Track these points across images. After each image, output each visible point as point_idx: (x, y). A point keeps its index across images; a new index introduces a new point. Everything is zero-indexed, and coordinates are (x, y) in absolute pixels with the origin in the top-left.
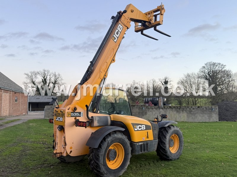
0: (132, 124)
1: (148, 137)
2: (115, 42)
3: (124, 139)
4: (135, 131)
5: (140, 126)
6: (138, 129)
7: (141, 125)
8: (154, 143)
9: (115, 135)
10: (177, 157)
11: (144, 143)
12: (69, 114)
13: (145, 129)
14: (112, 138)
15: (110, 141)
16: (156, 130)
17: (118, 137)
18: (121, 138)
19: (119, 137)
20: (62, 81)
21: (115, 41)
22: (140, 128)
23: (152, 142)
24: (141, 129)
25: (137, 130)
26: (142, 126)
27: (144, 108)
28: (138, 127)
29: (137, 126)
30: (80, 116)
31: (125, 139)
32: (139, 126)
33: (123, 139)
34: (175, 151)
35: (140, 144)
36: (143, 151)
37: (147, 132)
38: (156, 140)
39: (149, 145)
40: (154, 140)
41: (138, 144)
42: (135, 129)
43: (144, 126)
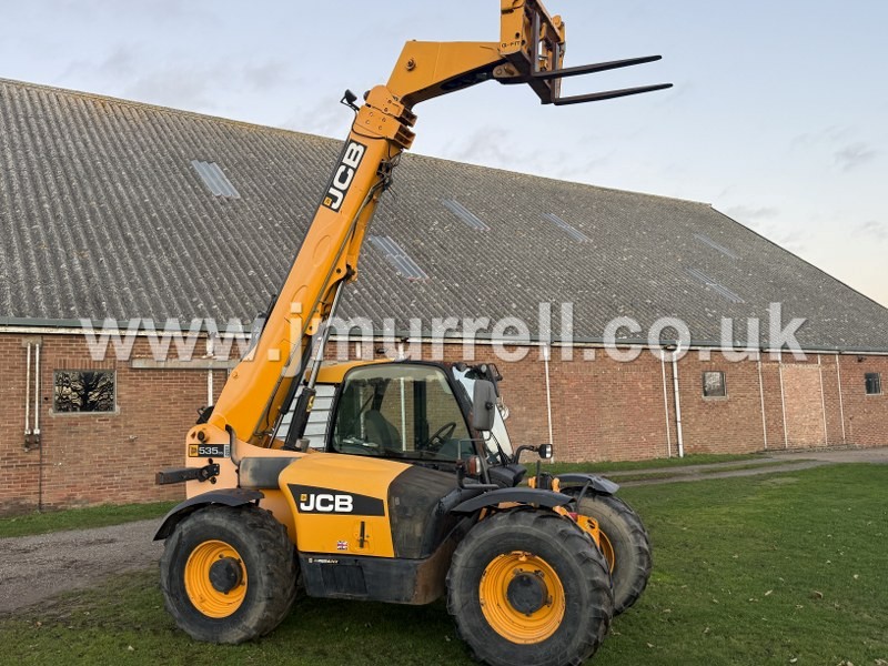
0: (292, 487)
1: (362, 543)
2: (337, 210)
3: (234, 531)
4: (300, 511)
5: (330, 498)
6: (315, 508)
7: (334, 493)
8: (394, 571)
9: (206, 517)
11: (345, 561)
12: (194, 451)
13: (350, 509)
14: (193, 523)
15: (186, 530)
16: (411, 519)
17: (214, 523)
21: (335, 206)
22: (325, 503)
23: (390, 565)
24: (330, 508)
25: (310, 508)
26: (338, 497)
28: (315, 501)
29: (312, 496)
30: (222, 456)
32: (320, 497)
33: (231, 533)
35: (320, 560)
36: (343, 590)
37: (363, 524)
38: (410, 562)
39: (370, 573)
40: (396, 558)
41: (311, 560)
42: (303, 506)
43: (350, 498)
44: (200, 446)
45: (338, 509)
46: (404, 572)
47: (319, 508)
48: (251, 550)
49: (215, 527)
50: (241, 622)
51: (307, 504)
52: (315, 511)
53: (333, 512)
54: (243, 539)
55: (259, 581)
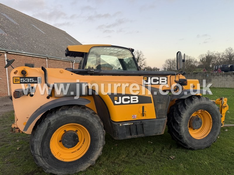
1: (143, 115)
3: (85, 117)
5: (128, 98)
6: (122, 102)
7: (130, 95)
8: (156, 124)
9: (67, 112)
10: (205, 146)
11: (136, 123)
12: (16, 80)
15: (53, 121)
16: (162, 103)
17: (73, 115)
18: (80, 117)
19: (76, 115)
22: (126, 100)
23: (154, 122)
24: (129, 102)
27: (207, 75)
28: (122, 100)
29: (120, 98)
30: (37, 83)
31: (88, 117)
33: (84, 119)
34: (203, 136)
35: (125, 124)
36: (134, 134)
37: (143, 107)
38: (162, 119)
39: (146, 126)
40: (157, 119)
41: (121, 125)
42: (116, 102)
43: (137, 97)
44: (21, 78)
45: (132, 102)
46: (160, 123)
47: (124, 102)
48: (95, 125)
49: (74, 117)
50: (90, 160)
51: (118, 101)
52: (122, 104)
53: (130, 103)
54: (91, 121)
55: (99, 139)
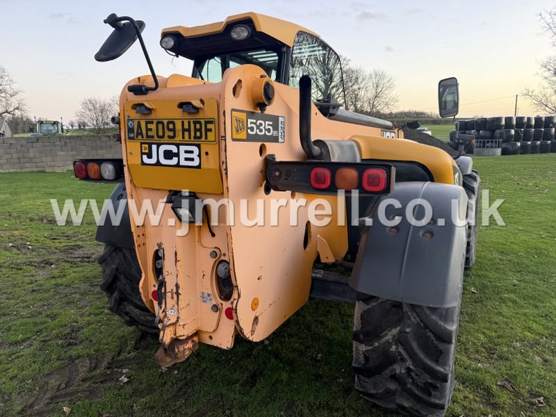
12: (239, 126)
20: (13, 86)
30: (277, 139)
44: (248, 115)
